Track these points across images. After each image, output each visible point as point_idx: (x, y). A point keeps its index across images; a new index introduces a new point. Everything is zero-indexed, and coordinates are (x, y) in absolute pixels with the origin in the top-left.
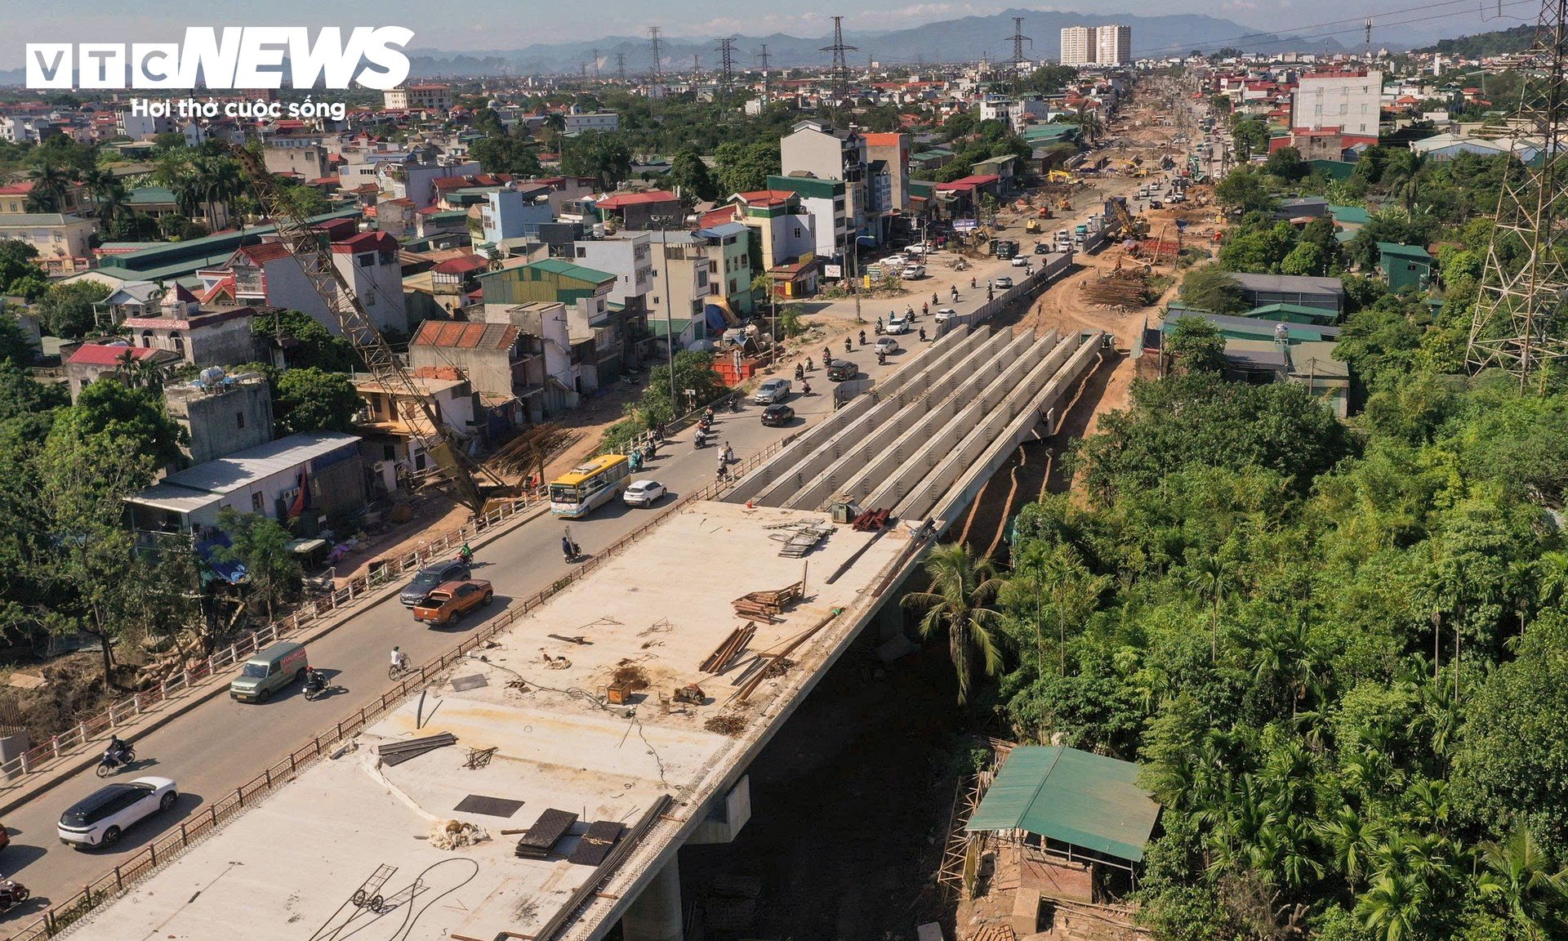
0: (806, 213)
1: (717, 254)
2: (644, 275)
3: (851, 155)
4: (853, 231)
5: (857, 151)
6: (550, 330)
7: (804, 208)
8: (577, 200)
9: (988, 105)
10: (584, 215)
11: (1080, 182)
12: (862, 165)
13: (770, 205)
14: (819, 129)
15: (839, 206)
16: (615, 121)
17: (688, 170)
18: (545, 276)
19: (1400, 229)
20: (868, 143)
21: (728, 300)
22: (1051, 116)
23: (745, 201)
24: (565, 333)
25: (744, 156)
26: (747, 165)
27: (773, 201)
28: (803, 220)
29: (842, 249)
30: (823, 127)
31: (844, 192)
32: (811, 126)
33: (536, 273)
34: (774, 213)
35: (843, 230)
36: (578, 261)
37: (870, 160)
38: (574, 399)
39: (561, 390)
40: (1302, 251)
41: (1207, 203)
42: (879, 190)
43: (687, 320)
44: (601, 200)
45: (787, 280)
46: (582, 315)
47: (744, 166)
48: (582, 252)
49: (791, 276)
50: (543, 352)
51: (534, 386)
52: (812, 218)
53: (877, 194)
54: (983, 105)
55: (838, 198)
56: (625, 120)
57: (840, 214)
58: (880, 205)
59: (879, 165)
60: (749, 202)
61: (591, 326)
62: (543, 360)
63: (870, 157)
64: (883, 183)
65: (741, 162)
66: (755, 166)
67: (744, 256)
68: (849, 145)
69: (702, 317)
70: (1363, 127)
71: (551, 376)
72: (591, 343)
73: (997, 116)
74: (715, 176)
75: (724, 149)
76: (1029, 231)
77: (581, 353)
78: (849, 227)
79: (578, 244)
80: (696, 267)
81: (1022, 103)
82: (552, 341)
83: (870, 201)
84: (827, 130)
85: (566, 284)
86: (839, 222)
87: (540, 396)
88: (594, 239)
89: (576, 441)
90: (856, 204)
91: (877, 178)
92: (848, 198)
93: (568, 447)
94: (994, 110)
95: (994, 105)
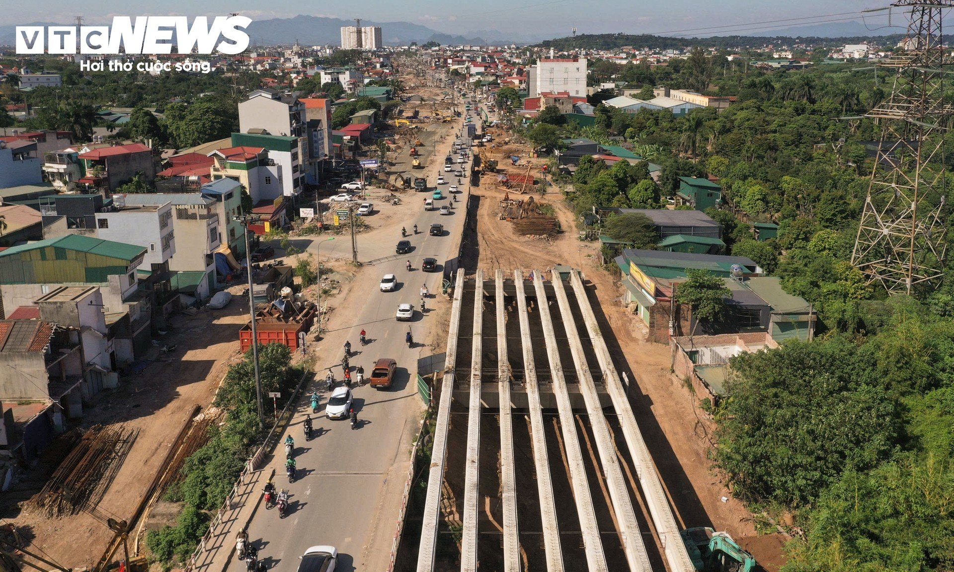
0: (274, 165)
1: (220, 209)
2: (168, 241)
3: (295, 116)
4: (304, 174)
5: (299, 114)
6: (87, 317)
7: (272, 160)
8: (60, 152)
9: (326, 74)
10: (68, 164)
11: (416, 127)
12: (304, 123)
13: (247, 160)
14: (270, 97)
15: (294, 157)
16: (59, 80)
17: (143, 122)
18: (71, 255)
19: (692, 168)
20: (306, 106)
21: (229, 247)
22: (367, 81)
23: (224, 156)
24: (100, 315)
25: (191, 113)
26: (194, 120)
27: (247, 156)
28: (273, 170)
29: (298, 188)
30: (273, 95)
31: (297, 146)
32: (263, 94)
33: (60, 252)
34: (249, 167)
35: (298, 175)
36: (100, 233)
37: (308, 120)
38: (113, 379)
39: (98, 373)
40: (644, 186)
41: (509, 142)
42: (316, 142)
43: (201, 272)
44: (82, 152)
45: (267, 220)
46: (114, 291)
47: (191, 120)
48: (103, 223)
49: (269, 217)
50: (80, 342)
51: (72, 379)
52: (280, 168)
53: (315, 145)
54: (322, 73)
55: (294, 151)
56: (65, 79)
57: (295, 164)
58: (317, 153)
59: (315, 123)
60: (227, 157)
61: (124, 301)
62: (81, 351)
63: (309, 117)
64: (319, 137)
65: (189, 117)
66: (200, 120)
67: (239, 208)
68: (294, 109)
69: (213, 267)
70: (577, 92)
71: (89, 364)
72: (126, 317)
73: (332, 80)
74: (166, 127)
75: (172, 107)
76: (415, 167)
77: (116, 331)
78: (301, 172)
79: (99, 216)
80: (209, 225)
81: (348, 73)
82: (89, 328)
83: (311, 151)
84: (277, 98)
85: (93, 262)
86: (295, 169)
87: (78, 389)
88: (115, 210)
89: (130, 442)
90: (304, 154)
91: (314, 133)
92: (299, 150)
93: (125, 454)
94: (329, 76)
95: (329, 74)
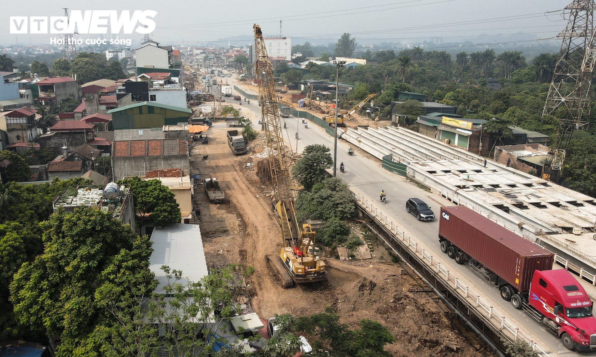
7: (175, 81)
10: (26, 89)
14: (156, 45)
18: (157, 111)
23: (149, 77)
27: (160, 78)
32: (151, 44)
33: (151, 109)
44: (34, 82)
48: (153, 98)
68: (170, 53)
79: (151, 93)
85: (171, 115)
94: (112, 54)
95: (112, 52)
